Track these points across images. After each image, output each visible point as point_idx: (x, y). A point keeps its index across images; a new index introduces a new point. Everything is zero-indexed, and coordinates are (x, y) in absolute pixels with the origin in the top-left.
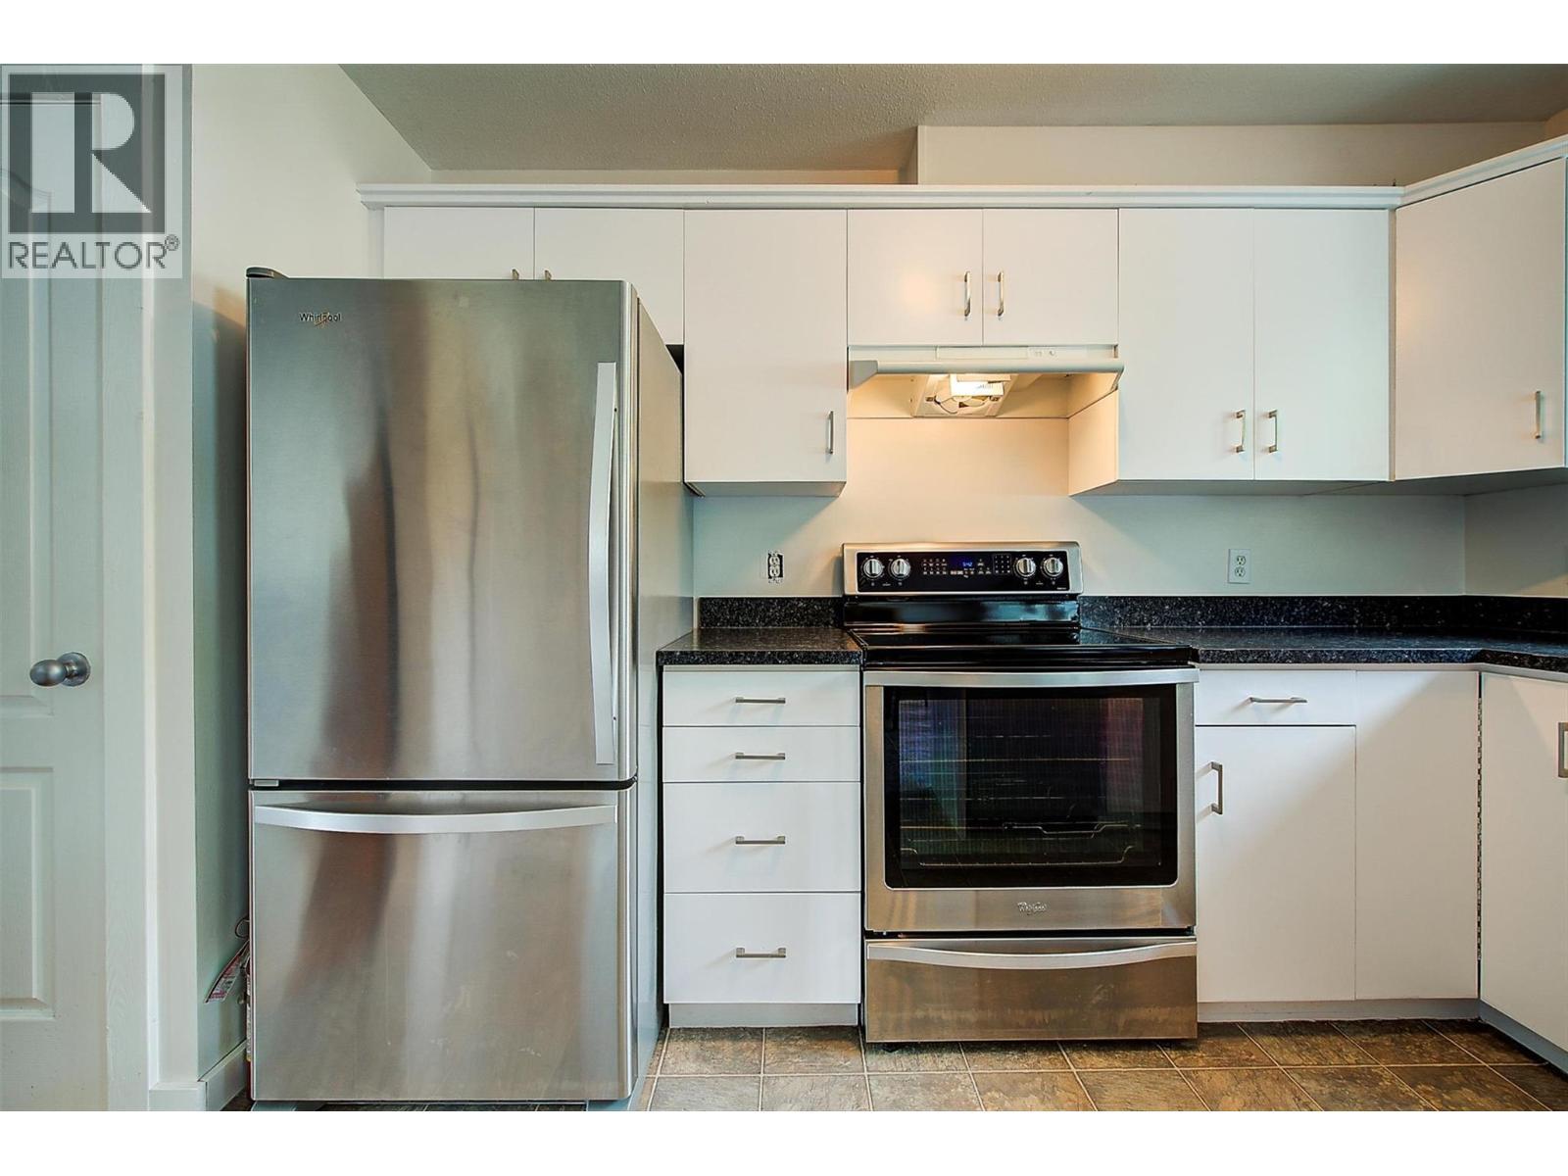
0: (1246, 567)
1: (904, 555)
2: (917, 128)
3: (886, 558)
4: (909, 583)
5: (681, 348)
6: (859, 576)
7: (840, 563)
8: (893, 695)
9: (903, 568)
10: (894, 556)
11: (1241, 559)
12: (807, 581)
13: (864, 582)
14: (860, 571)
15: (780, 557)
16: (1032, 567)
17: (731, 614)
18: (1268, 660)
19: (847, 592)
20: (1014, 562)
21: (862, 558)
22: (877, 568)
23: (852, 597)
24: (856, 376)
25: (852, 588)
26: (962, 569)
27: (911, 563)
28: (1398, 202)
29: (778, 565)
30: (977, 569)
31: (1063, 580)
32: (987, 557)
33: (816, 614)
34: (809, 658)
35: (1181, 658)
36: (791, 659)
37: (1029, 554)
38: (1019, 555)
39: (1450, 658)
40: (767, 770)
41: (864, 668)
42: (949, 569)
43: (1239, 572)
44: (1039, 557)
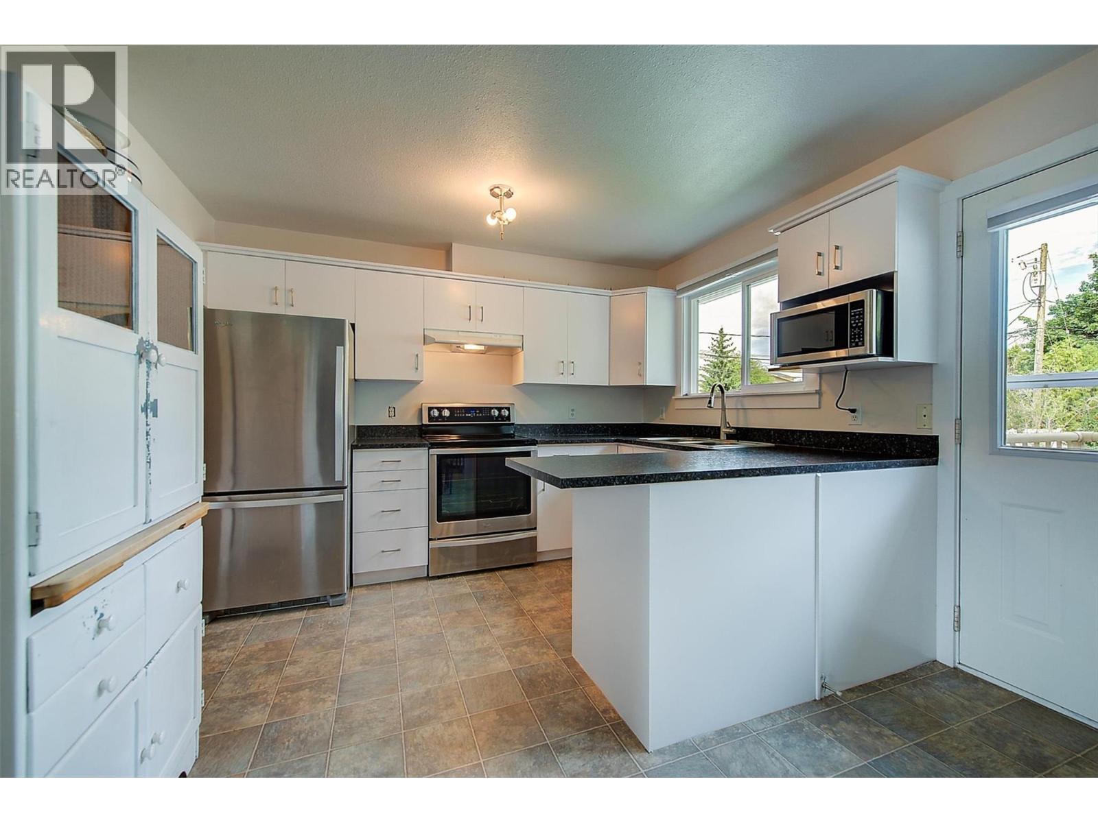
0: (574, 413)
1: (447, 408)
2: (452, 245)
3: (440, 409)
4: (449, 419)
5: (354, 324)
6: (429, 417)
7: (421, 410)
8: (440, 457)
9: (446, 413)
10: (444, 408)
11: (573, 410)
12: (407, 418)
13: (431, 418)
14: (429, 415)
15: (394, 408)
16: (497, 413)
17: (372, 432)
18: (558, 443)
19: (424, 423)
20: (490, 411)
21: (430, 409)
22: (436, 413)
23: (426, 425)
24: (427, 340)
25: (426, 421)
26: (470, 413)
27: (450, 411)
28: (611, 295)
29: (393, 411)
30: (476, 413)
31: (508, 418)
32: (481, 409)
33: (410, 432)
34: (409, 446)
35: (534, 443)
36: (403, 446)
37: (496, 408)
38: (493, 408)
39: (608, 441)
40: (394, 486)
41: (429, 448)
42: (465, 413)
43: (572, 415)
44: (500, 409)
